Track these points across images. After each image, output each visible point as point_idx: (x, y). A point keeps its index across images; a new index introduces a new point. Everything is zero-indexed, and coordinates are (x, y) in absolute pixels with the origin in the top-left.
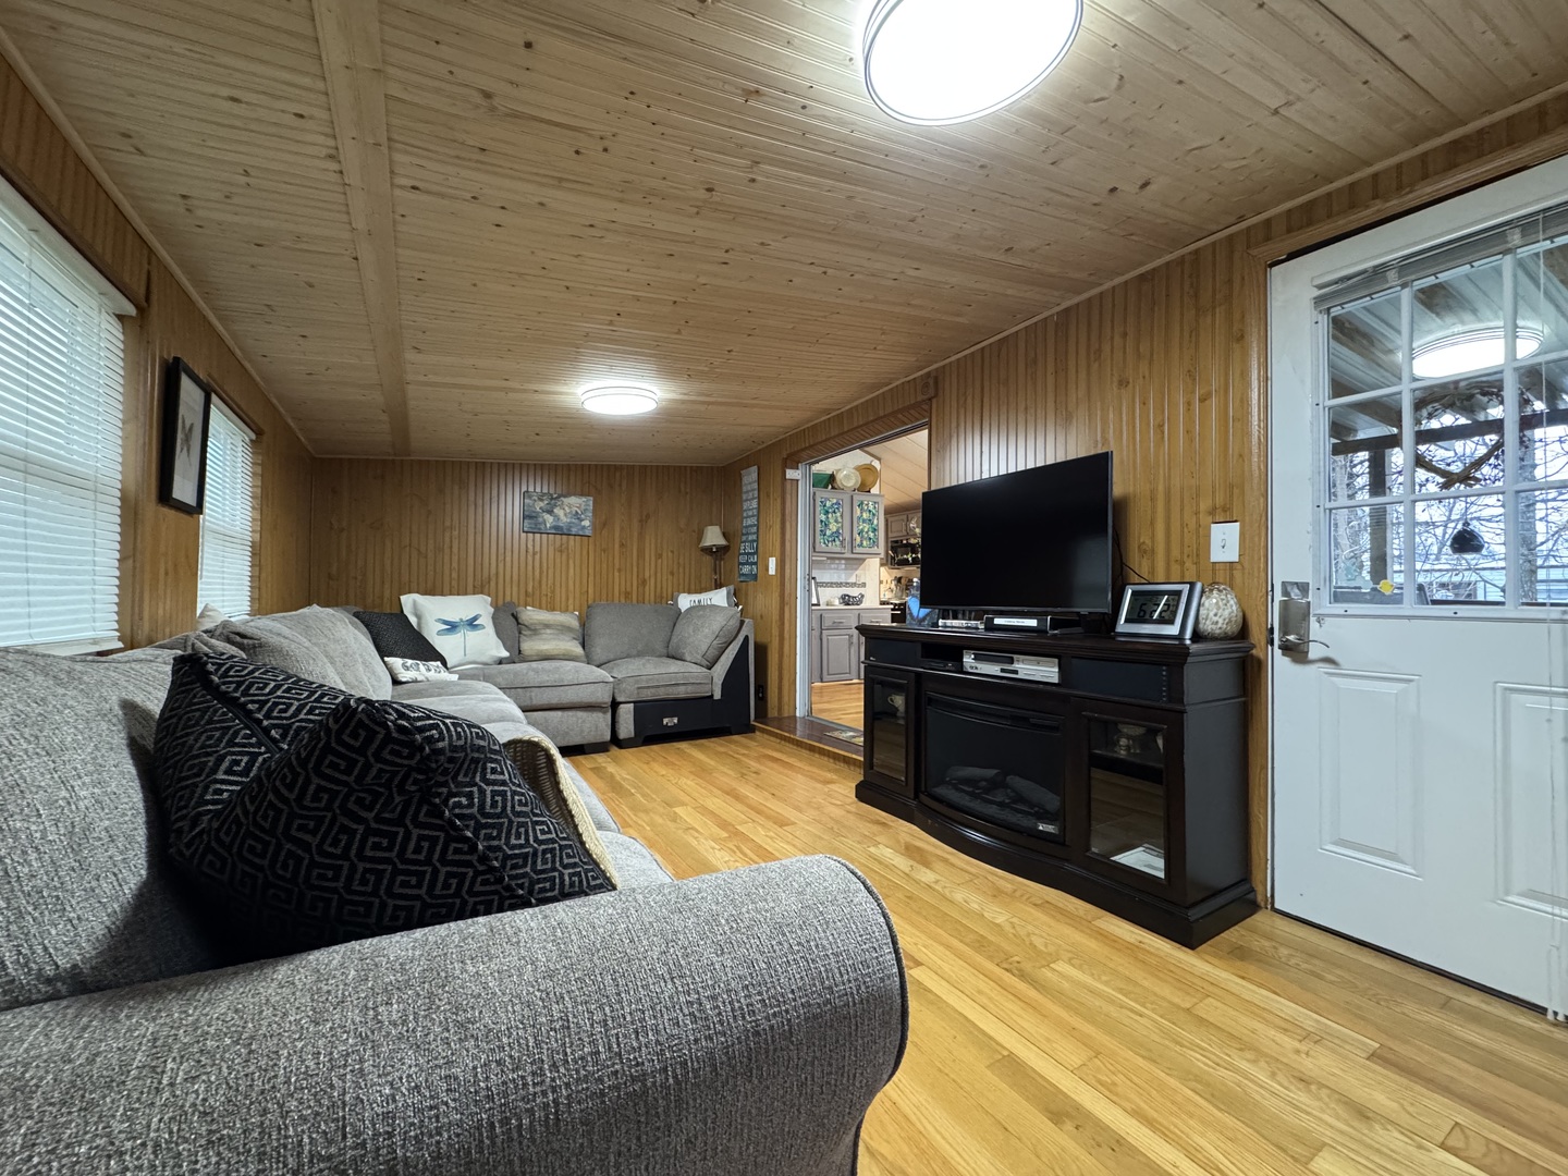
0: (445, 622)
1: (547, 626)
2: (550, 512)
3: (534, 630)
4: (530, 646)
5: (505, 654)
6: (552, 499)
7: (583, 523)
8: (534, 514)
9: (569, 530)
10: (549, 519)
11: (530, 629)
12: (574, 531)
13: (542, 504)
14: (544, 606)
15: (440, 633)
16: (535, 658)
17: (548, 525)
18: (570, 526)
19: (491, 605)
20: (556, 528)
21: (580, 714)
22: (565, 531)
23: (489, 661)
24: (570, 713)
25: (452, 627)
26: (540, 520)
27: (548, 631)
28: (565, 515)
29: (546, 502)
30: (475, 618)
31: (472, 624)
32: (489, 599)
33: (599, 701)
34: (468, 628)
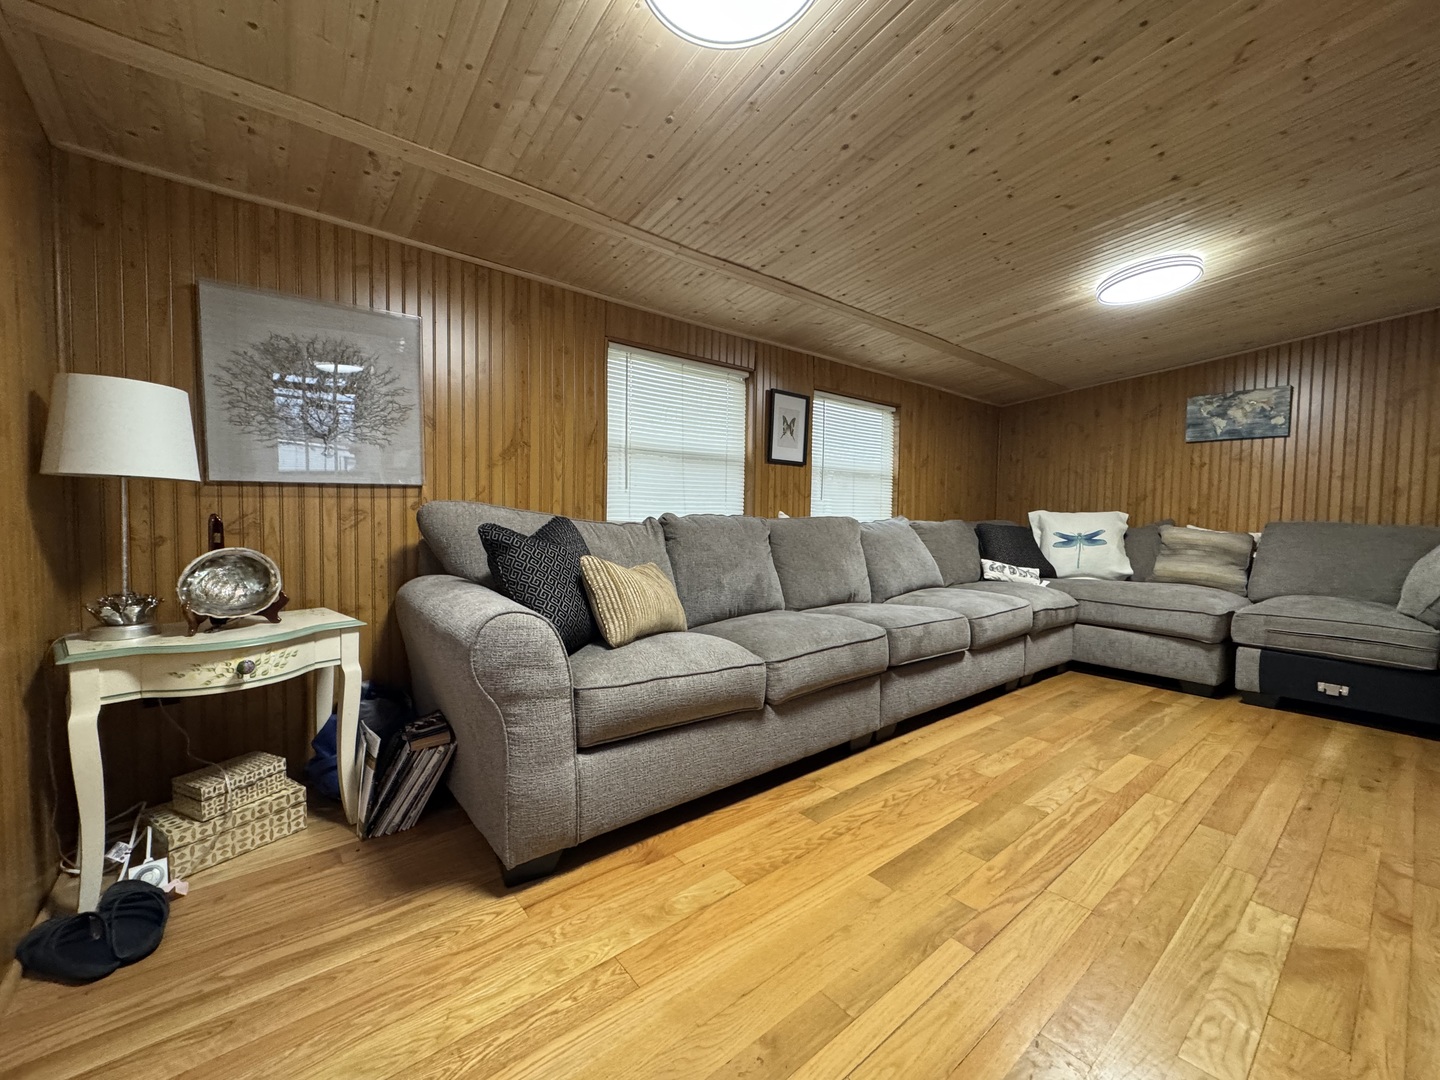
0: (1062, 536)
1: (1192, 546)
2: (1223, 415)
3: (1174, 551)
4: (1163, 566)
5: (1129, 571)
6: (1225, 399)
7: (1273, 422)
8: (1200, 421)
9: (1251, 432)
10: (1221, 424)
11: (1170, 549)
12: (1258, 432)
13: (1210, 408)
14: (1212, 522)
15: (1055, 545)
16: (1168, 580)
17: (1219, 431)
18: (1252, 427)
19: (1127, 523)
20: (1229, 432)
21: (1173, 644)
22: (1245, 435)
23: (1110, 576)
24: (1161, 641)
25: (1068, 540)
26: (1208, 426)
27: (1190, 552)
28: (1245, 415)
29: (1215, 405)
30: (1096, 534)
31: (1091, 539)
32: (1127, 516)
33: (1196, 634)
34: (1086, 543)
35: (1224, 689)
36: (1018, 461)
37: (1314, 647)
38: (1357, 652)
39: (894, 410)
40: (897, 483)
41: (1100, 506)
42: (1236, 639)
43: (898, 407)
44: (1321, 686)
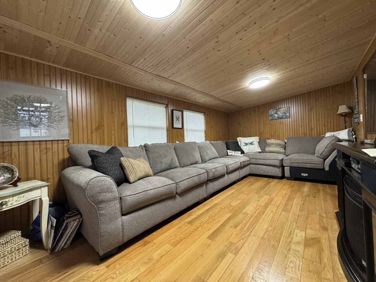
0: (245, 143)
1: (273, 144)
2: (276, 113)
3: (269, 145)
4: (268, 149)
5: (260, 151)
6: (277, 110)
7: (287, 115)
8: (272, 115)
9: (282, 117)
10: (276, 115)
11: (268, 145)
12: (284, 117)
13: (274, 112)
14: (277, 138)
15: (244, 146)
16: (269, 152)
17: (276, 117)
18: (282, 116)
19: (259, 139)
20: (278, 117)
21: (271, 167)
22: (281, 118)
23: (256, 152)
24: (268, 167)
25: (246, 144)
26: (274, 116)
27: (273, 145)
28: (281, 113)
29: (275, 111)
30: (252, 142)
31: (251, 144)
32: (259, 138)
33: (276, 164)
34: (250, 144)
35: (283, 177)
36: (234, 125)
37: (300, 165)
38: (308, 166)
39: (204, 114)
40: (205, 132)
41: (253, 136)
42: (284, 165)
43: (205, 113)
44: (302, 174)
